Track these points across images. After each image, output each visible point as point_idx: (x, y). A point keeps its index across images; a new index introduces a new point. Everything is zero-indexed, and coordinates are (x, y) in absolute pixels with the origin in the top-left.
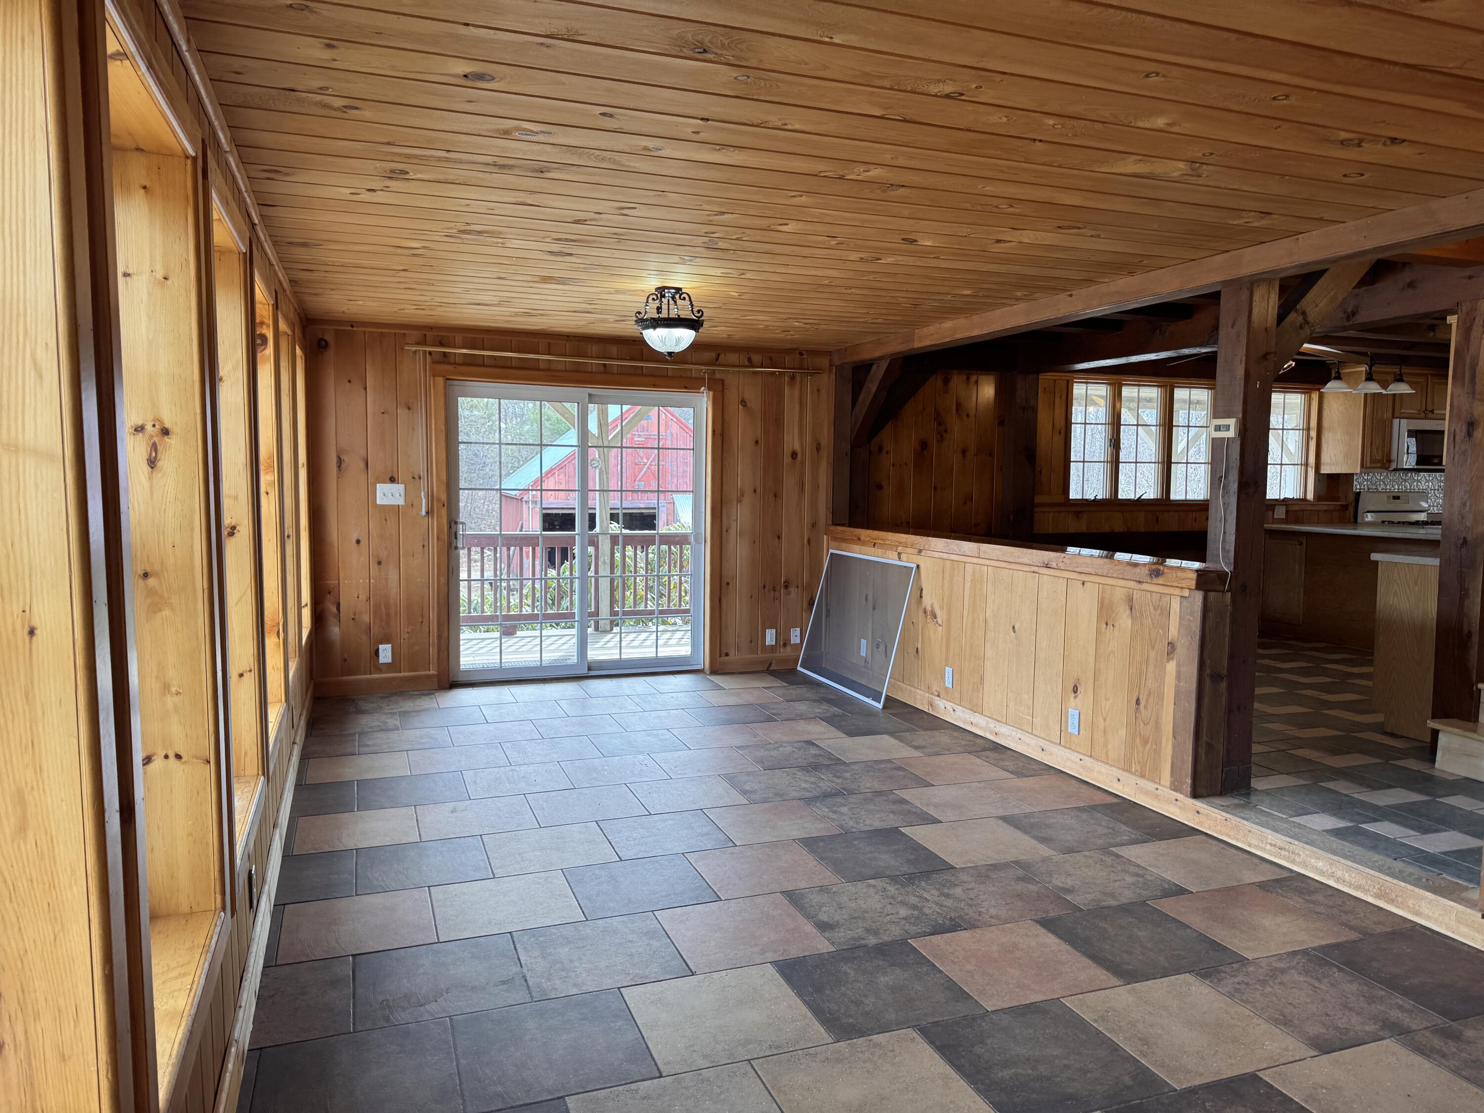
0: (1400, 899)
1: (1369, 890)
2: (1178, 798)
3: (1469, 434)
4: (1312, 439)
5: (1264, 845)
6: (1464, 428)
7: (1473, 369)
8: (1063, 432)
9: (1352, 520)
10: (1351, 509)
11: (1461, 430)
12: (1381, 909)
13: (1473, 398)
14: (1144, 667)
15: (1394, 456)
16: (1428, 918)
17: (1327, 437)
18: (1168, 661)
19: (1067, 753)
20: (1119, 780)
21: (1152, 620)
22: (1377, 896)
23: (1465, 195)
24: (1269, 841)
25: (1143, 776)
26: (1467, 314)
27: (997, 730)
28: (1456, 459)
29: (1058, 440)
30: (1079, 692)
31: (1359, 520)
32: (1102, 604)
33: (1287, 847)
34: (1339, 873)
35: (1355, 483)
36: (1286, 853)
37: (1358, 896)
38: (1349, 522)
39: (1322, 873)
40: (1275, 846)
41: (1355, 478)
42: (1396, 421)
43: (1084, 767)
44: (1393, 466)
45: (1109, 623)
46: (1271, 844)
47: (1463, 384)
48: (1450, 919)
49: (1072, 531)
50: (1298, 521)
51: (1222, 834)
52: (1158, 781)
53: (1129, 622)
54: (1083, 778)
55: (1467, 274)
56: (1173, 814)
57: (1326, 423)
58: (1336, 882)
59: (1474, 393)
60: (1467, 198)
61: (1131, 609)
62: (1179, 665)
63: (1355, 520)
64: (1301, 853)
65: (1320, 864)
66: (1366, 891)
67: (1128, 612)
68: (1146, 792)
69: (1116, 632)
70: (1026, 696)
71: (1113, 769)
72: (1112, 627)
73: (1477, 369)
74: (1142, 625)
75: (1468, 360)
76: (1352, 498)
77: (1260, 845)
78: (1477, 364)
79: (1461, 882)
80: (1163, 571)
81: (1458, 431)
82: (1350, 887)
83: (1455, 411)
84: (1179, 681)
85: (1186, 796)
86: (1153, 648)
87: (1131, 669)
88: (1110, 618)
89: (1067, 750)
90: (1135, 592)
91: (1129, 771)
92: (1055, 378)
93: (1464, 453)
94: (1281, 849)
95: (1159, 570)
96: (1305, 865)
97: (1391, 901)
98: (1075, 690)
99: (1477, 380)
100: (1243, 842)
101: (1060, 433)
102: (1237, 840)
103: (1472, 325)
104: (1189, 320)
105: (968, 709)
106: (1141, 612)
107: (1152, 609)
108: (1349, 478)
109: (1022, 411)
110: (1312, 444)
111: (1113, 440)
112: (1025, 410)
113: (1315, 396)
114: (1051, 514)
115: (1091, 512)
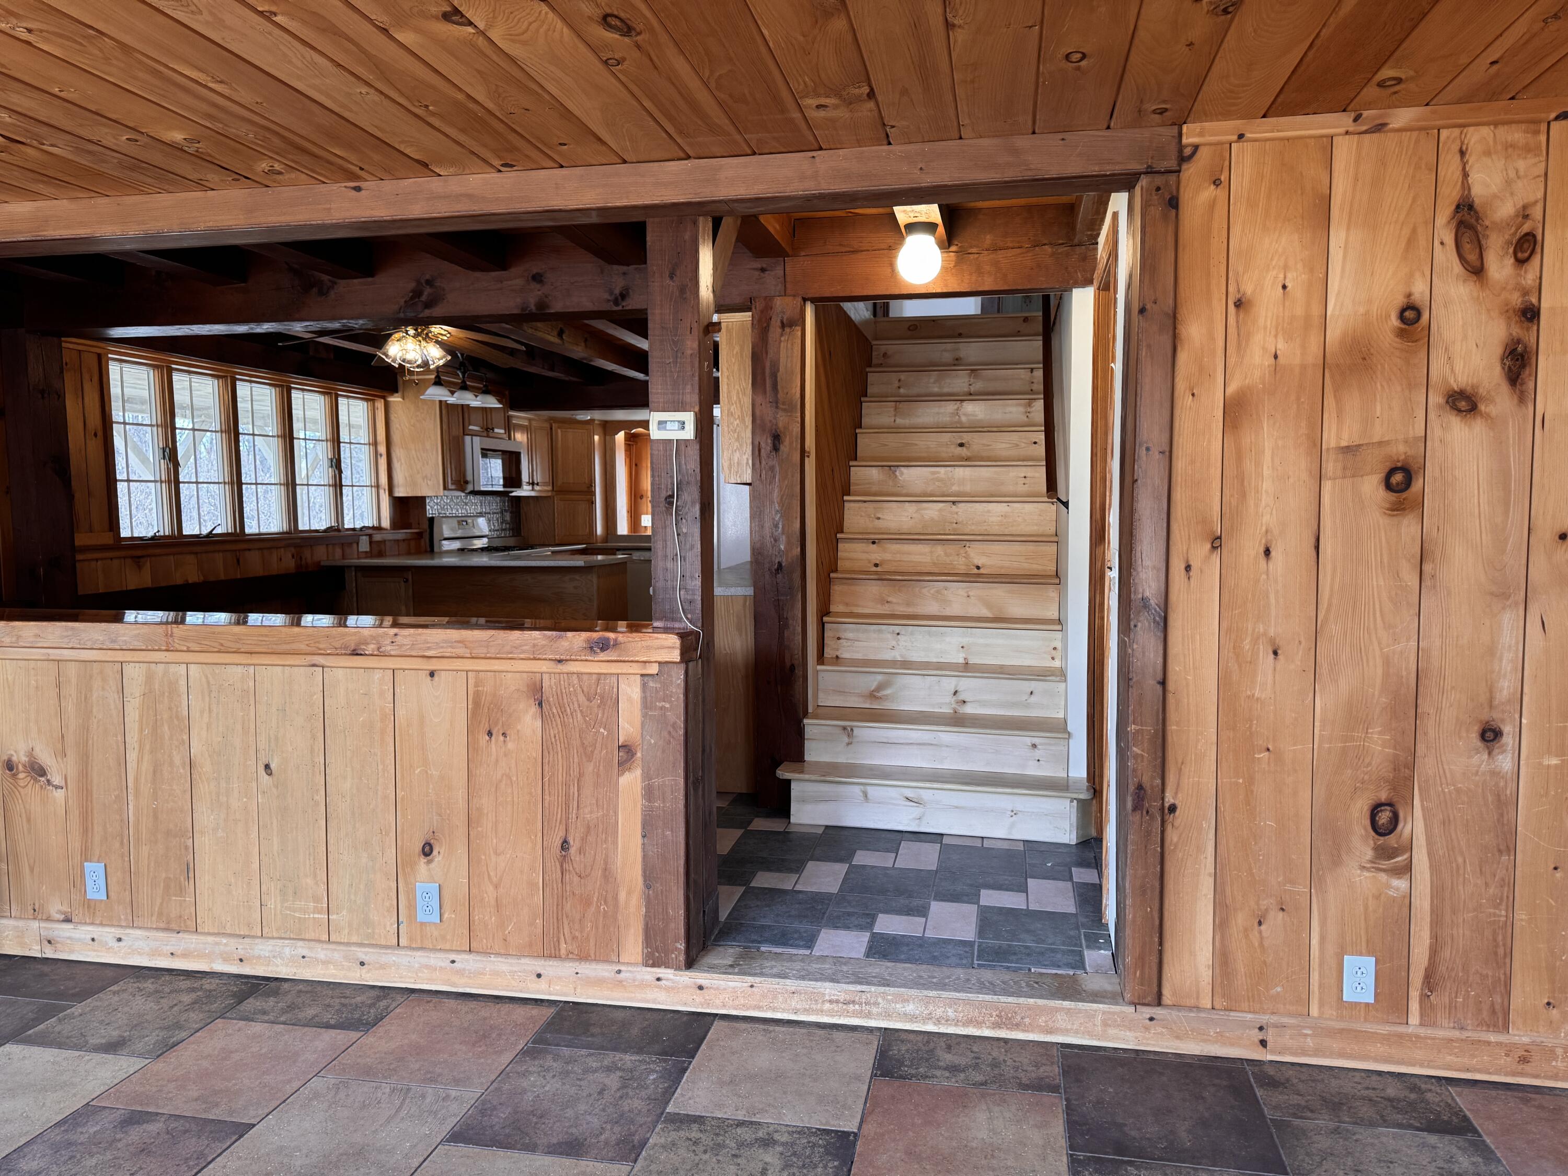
0: (1027, 1020)
1: (984, 1022)
2: (660, 976)
3: (776, 448)
4: (381, 455)
5: (819, 1006)
6: (769, 441)
7: (774, 376)
8: (100, 434)
9: (429, 549)
10: (426, 536)
11: (767, 444)
12: (1006, 1041)
13: (777, 407)
14: (574, 790)
15: (469, 478)
16: (1066, 1032)
17: (397, 453)
18: (621, 773)
19: (420, 958)
20: (539, 976)
21: (584, 717)
22: (996, 1026)
23: (1061, 136)
24: (827, 998)
25: (583, 957)
26: (762, 312)
27: (241, 953)
28: (763, 476)
29: (94, 446)
30: (435, 852)
31: (436, 549)
32: (477, 704)
33: (857, 999)
34: (939, 1012)
35: (428, 507)
36: (857, 1006)
37: (970, 1033)
38: (426, 552)
39: (913, 1018)
40: (837, 1002)
41: (427, 501)
42: (468, 439)
43: (460, 972)
44: (470, 488)
45: (494, 733)
46: (831, 1002)
47: (765, 392)
48: (1094, 1025)
49: (131, 587)
50: (381, 554)
51: (748, 1009)
52: (615, 959)
53: (539, 723)
54: (461, 990)
55: (759, 266)
56: (654, 1002)
57: (396, 437)
58: (935, 1024)
59: (777, 403)
60: (1063, 139)
61: (540, 704)
62: (646, 776)
63: (431, 550)
64: (880, 1000)
65: (910, 1008)
66: (979, 1024)
67: (534, 709)
68: (599, 982)
69: (510, 745)
70: (310, 881)
71: (523, 961)
72: (502, 738)
73: (779, 375)
74: (564, 725)
75: (768, 364)
76: (426, 526)
77: (814, 1007)
78: (778, 370)
79: (1059, 972)
80: (616, 640)
81: (763, 445)
82: (956, 1025)
83: (758, 422)
84: (649, 801)
85: (678, 968)
86: (590, 758)
87: (547, 797)
88: (496, 724)
89: (419, 953)
90: (546, 677)
91: (555, 956)
92: (80, 348)
93: (772, 469)
94: (846, 1003)
95: (608, 639)
96: (888, 1015)
97: (1017, 1026)
98: (427, 850)
99: (779, 387)
100: (784, 1010)
101: (95, 435)
102: (774, 1009)
103: (768, 326)
104: (370, 279)
105: (157, 929)
106: (561, 706)
107: (582, 698)
108: (419, 502)
109: (40, 396)
110: (383, 462)
111: (168, 450)
112: (46, 395)
113: (380, 404)
114: (99, 562)
115: (155, 556)
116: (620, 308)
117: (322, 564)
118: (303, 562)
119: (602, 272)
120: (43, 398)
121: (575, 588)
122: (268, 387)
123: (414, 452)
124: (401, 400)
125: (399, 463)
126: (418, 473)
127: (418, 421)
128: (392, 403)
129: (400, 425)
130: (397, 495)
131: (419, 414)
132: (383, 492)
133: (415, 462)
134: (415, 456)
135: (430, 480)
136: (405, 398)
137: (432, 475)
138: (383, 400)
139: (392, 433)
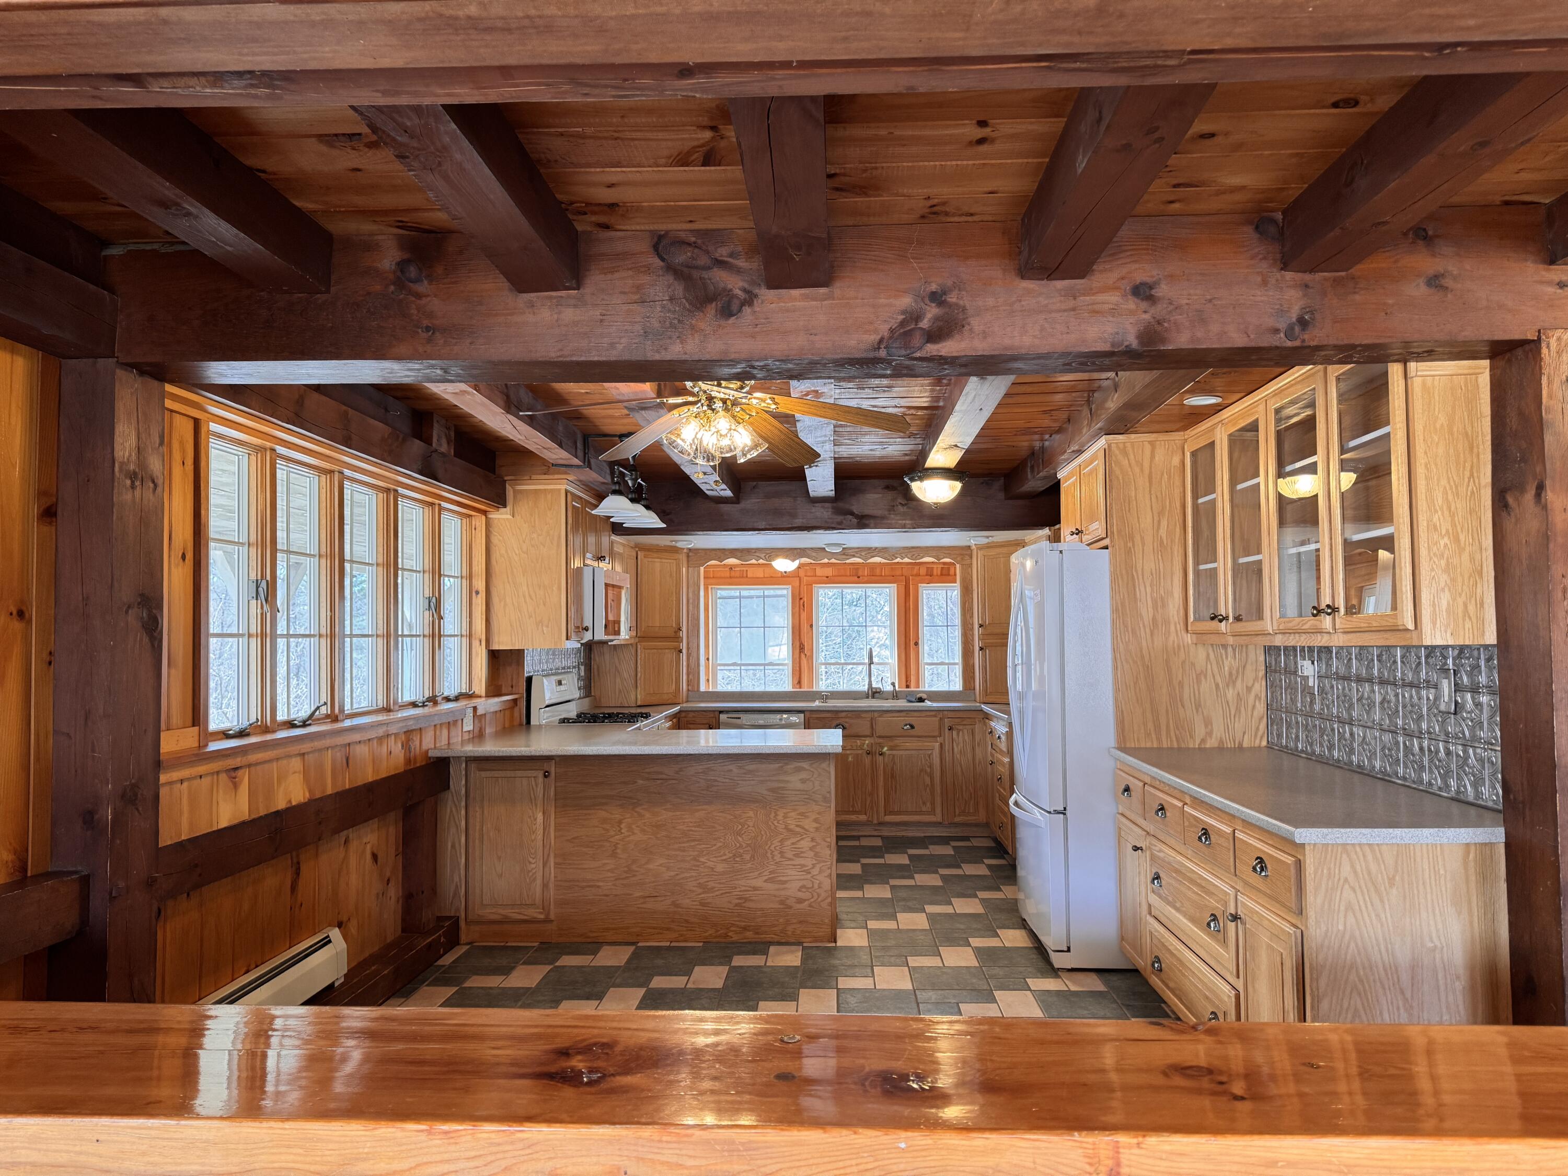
4: (477, 593)
8: (190, 556)
10: (525, 704)
15: (588, 623)
17: (500, 589)
29: (180, 577)
35: (526, 663)
41: (526, 655)
42: (588, 570)
44: (588, 636)
49: (224, 822)
55: (1557, 279)
57: (499, 567)
63: (527, 722)
76: (524, 688)
92: (174, 406)
101: (184, 557)
108: (517, 656)
109: (128, 482)
110: (479, 602)
111: (264, 584)
112: (138, 483)
113: (479, 521)
114: (185, 784)
115: (257, 764)
116: (1297, 343)
117: (431, 754)
118: (412, 754)
119: (1265, 283)
120: (133, 487)
121: (803, 781)
122: (371, 491)
123: (525, 588)
124: (510, 517)
125: (502, 603)
126: (530, 617)
127: (533, 546)
128: (496, 521)
129: (507, 551)
130: (496, 647)
131: (535, 535)
132: (478, 643)
133: (525, 602)
134: (527, 594)
135: (547, 627)
136: (516, 514)
137: (549, 620)
138: (484, 517)
139: (493, 562)
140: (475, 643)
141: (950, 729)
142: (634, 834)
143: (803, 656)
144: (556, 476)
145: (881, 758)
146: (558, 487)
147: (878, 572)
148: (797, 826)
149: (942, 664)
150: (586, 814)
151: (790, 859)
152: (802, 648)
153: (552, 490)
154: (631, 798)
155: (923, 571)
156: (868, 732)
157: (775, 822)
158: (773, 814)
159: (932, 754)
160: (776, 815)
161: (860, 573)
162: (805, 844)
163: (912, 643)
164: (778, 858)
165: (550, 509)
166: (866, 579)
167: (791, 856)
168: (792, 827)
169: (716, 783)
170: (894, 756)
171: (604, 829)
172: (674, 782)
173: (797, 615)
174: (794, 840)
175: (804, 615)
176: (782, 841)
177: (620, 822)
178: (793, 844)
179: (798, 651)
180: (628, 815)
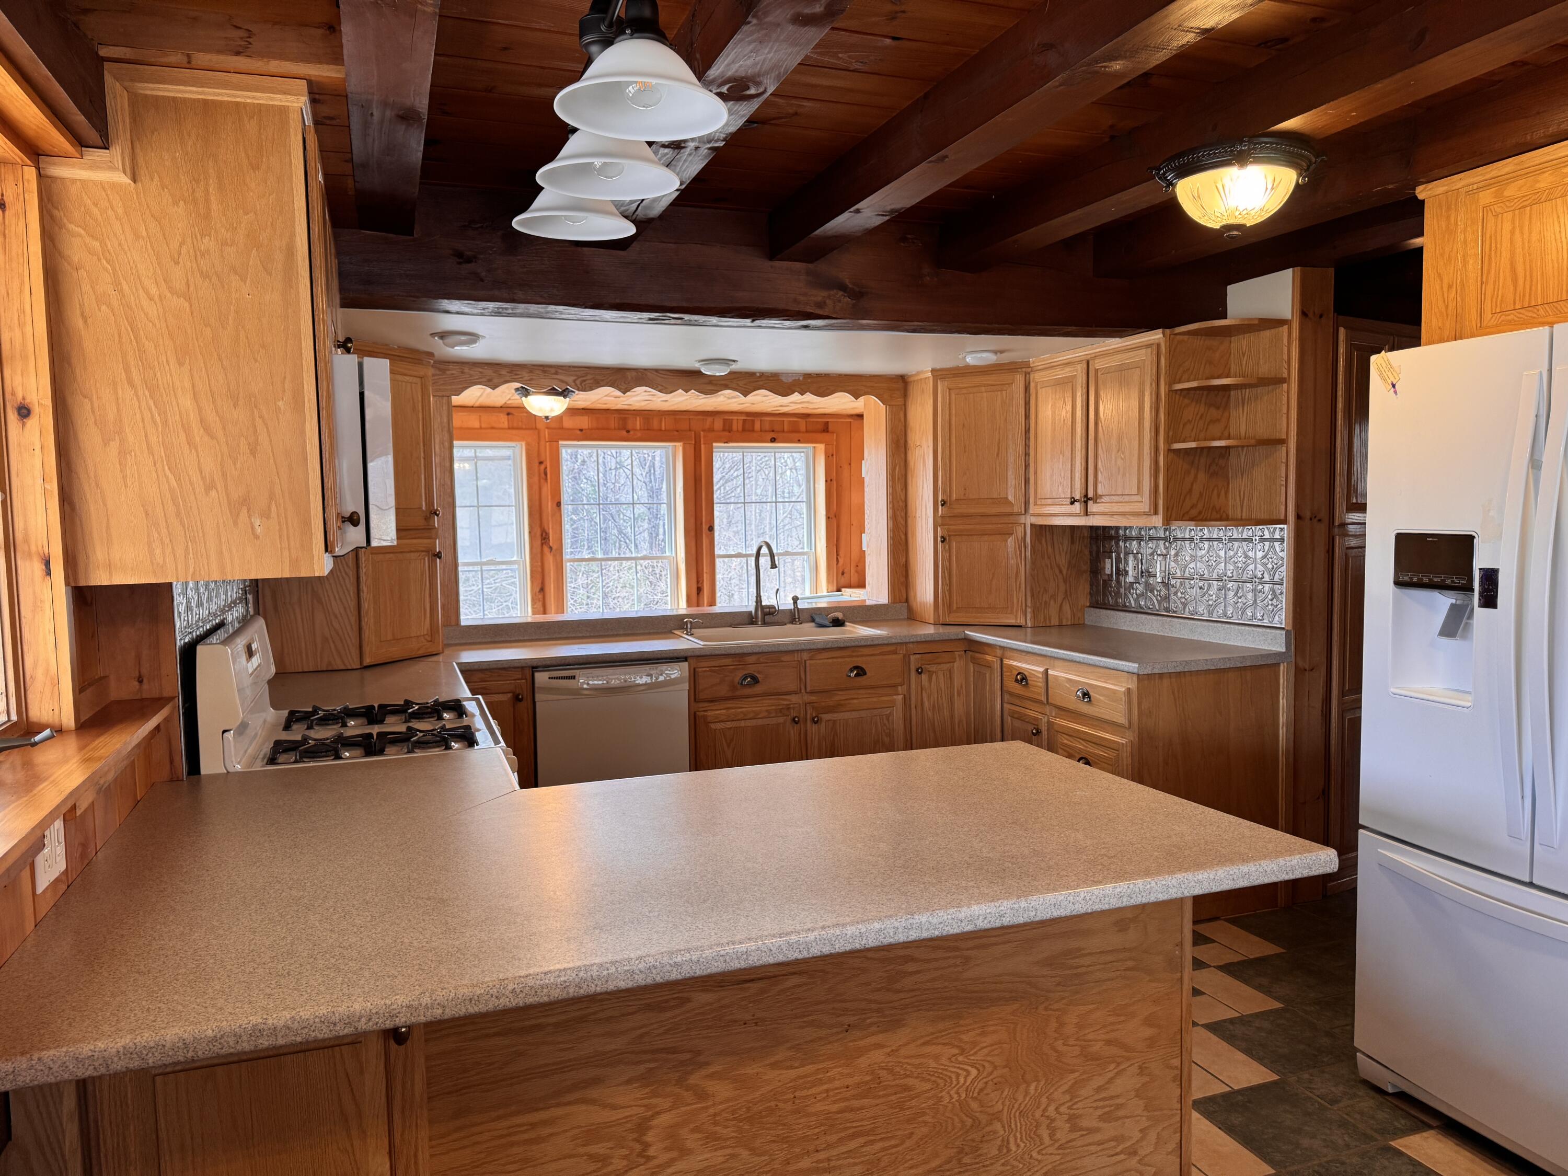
110: (33, 440)
123: (187, 402)
124: (125, 180)
125: (114, 446)
126: (210, 487)
127: (205, 276)
128: (74, 189)
129: (117, 285)
130: (100, 577)
131: (207, 243)
132: (38, 567)
133: (191, 443)
134: (193, 418)
135: (266, 515)
136: (143, 172)
137: (272, 496)
138: (30, 172)
139: (75, 320)
140: (29, 570)
141: (919, 672)
142: (684, 1152)
143: (546, 549)
144: (275, 65)
145: (815, 727)
146: (278, 100)
147: (655, 424)
148: (1109, 1042)
149: (739, 555)
150: (533, 1126)
151: (1091, 1131)
152: (545, 538)
153: (260, 111)
154: (673, 1050)
155: (718, 424)
156: (793, 687)
157: (1059, 1044)
158: (1053, 1025)
159: (891, 714)
160: (1061, 1025)
161: (630, 427)
162: (1127, 1083)
163: (705, 527)
164: (1062, 1135)
165: (256, 167)
166: (639, 434)
167: (1094, 1124)
168: (1096, 1048)
169: (911, 967)
170: (835, 722)
171: (592, 1157)
172: (793, 981)
173: (536, 487)
174: (1098, 1081)
175: (547, 489)
176: (1072, 1091)
177: (642, 1127)
178: (1099, 1089)
179: (539, 542)
180: (666, 1103)
